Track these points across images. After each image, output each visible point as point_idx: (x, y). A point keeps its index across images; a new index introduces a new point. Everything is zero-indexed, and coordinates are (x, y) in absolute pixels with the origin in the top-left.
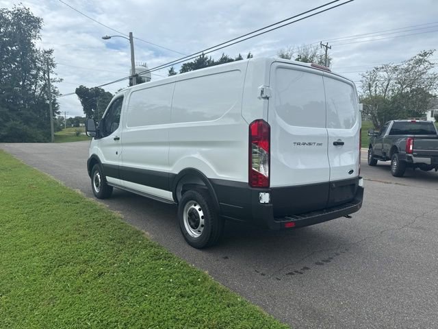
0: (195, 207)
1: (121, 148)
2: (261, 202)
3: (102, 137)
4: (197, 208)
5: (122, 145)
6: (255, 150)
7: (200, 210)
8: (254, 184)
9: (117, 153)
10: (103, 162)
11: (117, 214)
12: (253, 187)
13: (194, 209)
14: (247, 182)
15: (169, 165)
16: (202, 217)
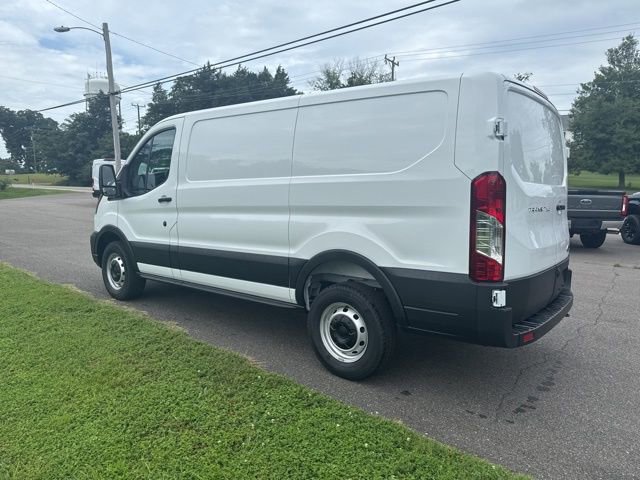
0: (347, 314)
1: (174, 216)
2: (495, 305)
3: (127, 197)
4: (350, 314)
5: (177, 210)
6: (483, 221)
7: (356, 317)
8: (480, 276)
9: (165, 224)
10: (130, 239)
11: (173, 326)
12: (478, 281)
13: (343, 316)
14: (467, 272)
15: (289, 244)
16: (362, 329)
